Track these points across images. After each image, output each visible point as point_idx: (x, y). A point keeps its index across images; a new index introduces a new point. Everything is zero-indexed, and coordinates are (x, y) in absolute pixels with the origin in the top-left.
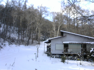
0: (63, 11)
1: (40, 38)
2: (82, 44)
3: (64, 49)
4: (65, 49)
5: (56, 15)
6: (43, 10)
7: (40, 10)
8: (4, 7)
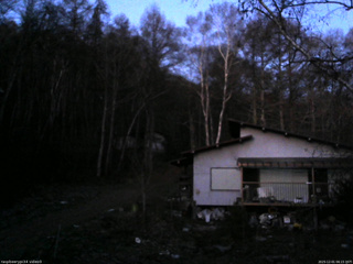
0: (239, 45)
1: (154, 147)
2: (309, 169)
3: (244, 186)
4: (247, 187)
5: (212, 60)
6: (165, 41)
7: (151, 42)
8: (18, 31)
